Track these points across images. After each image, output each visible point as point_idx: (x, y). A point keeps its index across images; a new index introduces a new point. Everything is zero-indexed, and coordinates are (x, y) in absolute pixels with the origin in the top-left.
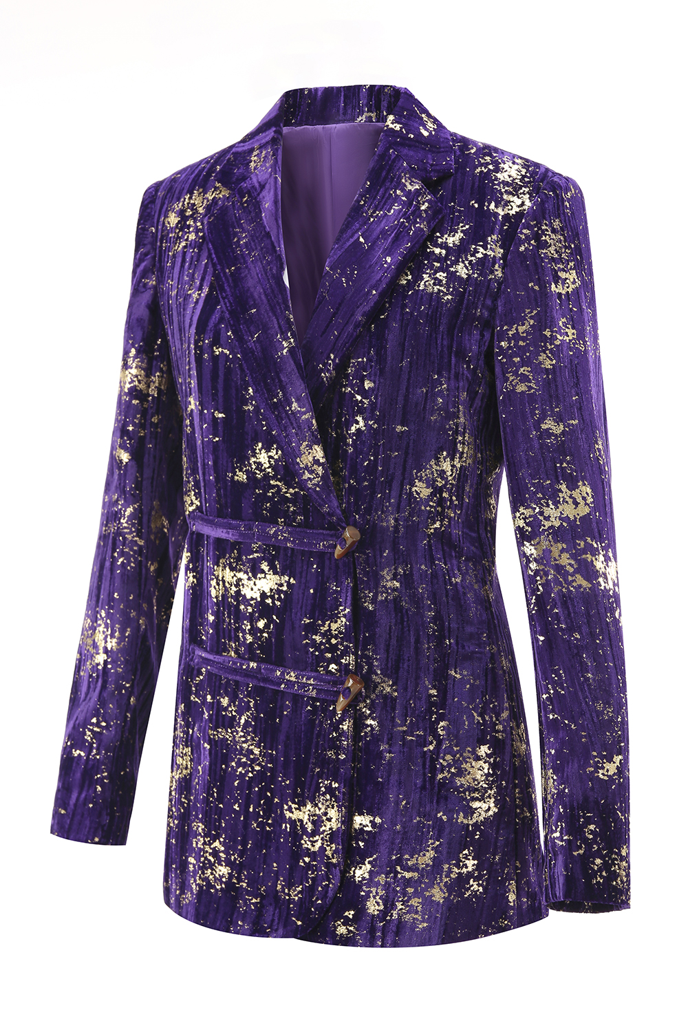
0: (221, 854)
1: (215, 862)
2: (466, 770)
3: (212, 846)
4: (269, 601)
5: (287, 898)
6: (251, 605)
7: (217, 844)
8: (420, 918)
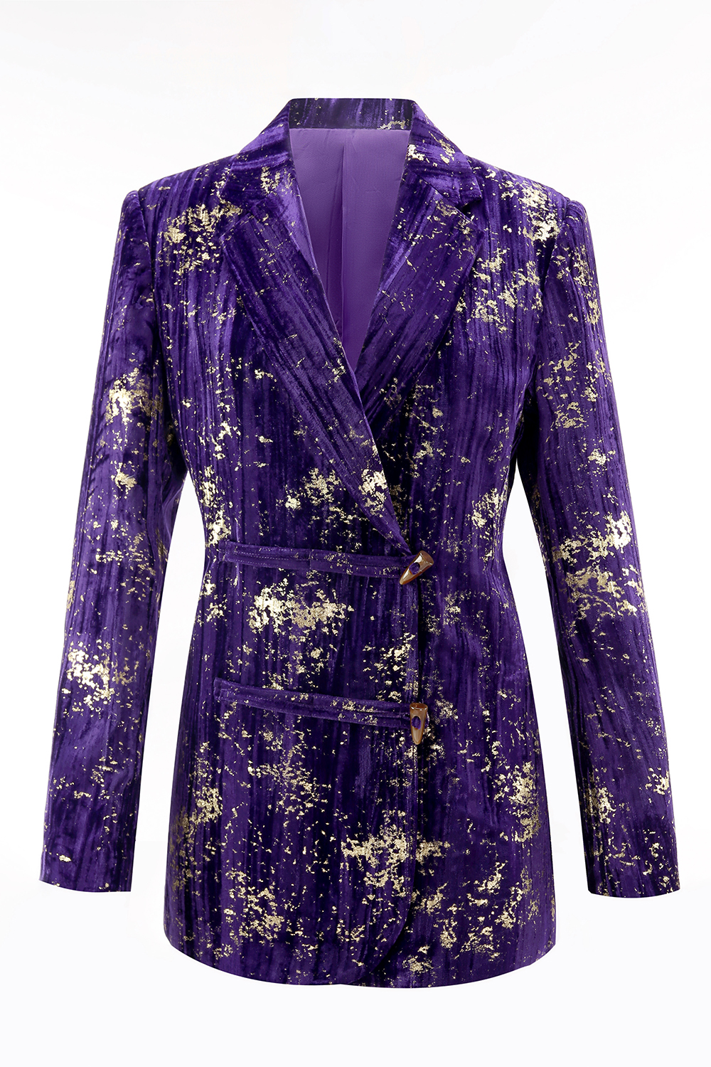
0: (271, 904)
1: (263, 912)
2: (516, 788)
3: (259, 896)
4: (326, 630)
5: (347, 940)
6: (305, 635)
7: (265, 892)
8: (491, 948)
